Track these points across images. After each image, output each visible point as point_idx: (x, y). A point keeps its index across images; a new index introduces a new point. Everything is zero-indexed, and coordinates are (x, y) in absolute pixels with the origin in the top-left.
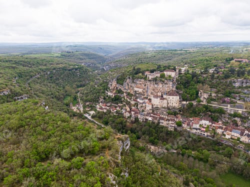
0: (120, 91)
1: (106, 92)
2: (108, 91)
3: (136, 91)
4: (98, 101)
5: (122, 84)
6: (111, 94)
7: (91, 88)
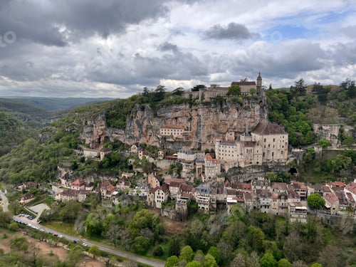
0: (117, 145)
1: (77, 151)
2: (80, 149)
3: (164, 138)
4: (53, 178)
5: (123, 127)
6: (94, 154)
7: (28, 151)
